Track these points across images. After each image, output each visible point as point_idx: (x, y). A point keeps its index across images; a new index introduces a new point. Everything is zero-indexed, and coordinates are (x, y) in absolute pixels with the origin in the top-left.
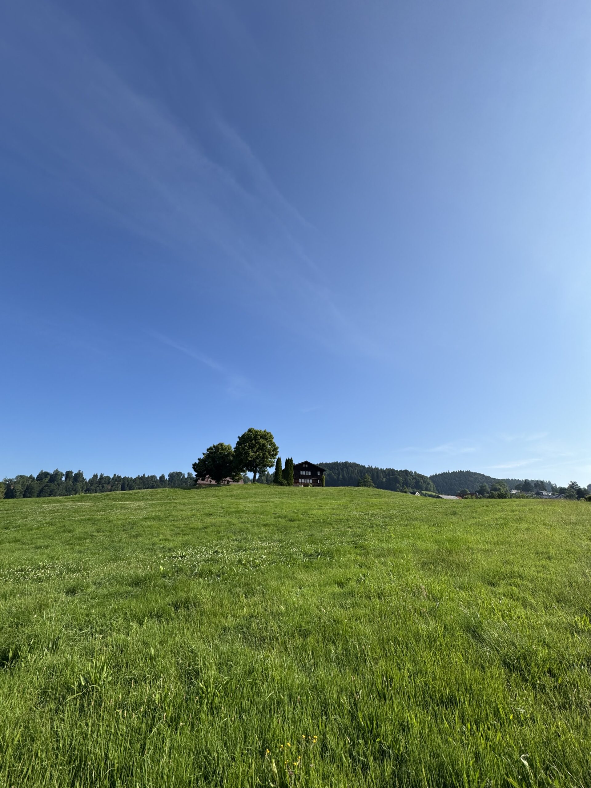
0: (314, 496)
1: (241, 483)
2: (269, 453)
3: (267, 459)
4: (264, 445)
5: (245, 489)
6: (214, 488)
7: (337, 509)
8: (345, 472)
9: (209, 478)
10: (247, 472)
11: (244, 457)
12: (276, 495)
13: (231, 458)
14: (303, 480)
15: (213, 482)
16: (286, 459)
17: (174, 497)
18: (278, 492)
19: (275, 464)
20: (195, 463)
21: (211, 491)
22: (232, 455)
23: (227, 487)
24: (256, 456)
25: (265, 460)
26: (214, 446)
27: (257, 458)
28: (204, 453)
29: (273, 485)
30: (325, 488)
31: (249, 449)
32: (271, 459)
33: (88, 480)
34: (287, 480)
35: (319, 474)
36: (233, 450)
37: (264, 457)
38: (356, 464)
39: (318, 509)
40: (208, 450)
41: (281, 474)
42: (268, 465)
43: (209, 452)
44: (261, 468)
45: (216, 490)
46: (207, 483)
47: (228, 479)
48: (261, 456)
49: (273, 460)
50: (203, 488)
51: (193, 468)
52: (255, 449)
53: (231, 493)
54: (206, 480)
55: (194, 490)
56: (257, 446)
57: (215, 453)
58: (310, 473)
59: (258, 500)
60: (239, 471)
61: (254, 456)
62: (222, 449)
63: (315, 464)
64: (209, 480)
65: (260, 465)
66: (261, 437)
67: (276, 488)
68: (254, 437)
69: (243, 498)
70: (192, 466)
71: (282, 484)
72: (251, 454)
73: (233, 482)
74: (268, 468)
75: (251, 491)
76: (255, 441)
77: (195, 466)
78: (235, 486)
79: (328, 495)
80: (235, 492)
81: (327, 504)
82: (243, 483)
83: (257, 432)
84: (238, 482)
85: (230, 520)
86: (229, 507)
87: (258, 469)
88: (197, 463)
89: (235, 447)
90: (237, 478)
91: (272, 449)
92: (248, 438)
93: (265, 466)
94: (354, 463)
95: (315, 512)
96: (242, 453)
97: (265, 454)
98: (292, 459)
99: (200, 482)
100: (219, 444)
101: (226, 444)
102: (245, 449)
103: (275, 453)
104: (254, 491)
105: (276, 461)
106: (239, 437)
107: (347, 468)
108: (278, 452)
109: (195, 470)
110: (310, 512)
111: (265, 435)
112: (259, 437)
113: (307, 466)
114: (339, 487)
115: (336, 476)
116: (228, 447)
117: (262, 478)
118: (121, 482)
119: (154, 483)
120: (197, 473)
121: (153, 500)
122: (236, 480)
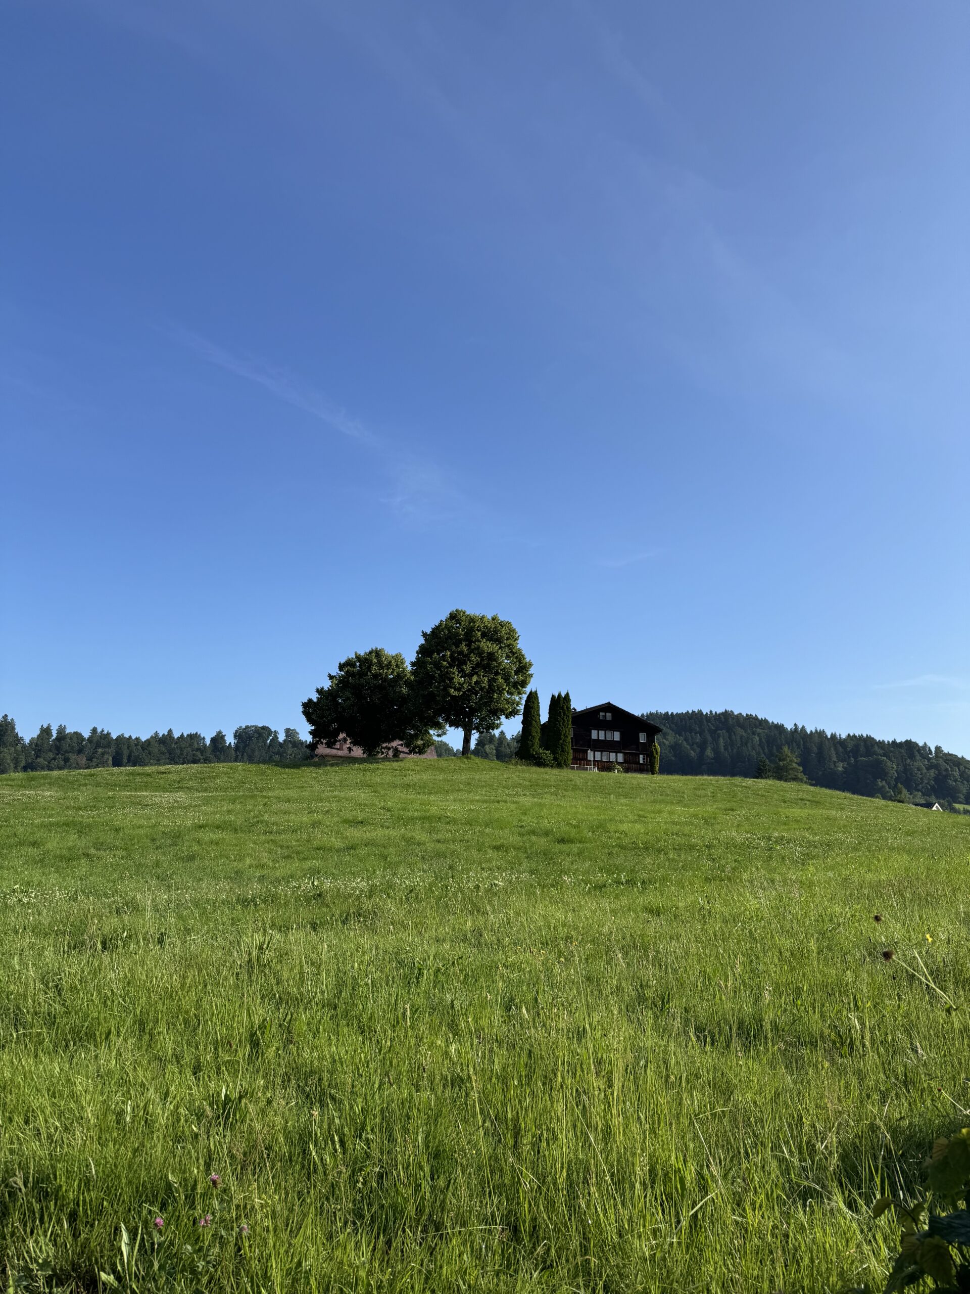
0: (626, 796)
1: (430, 756)
2: (507, 678)
3: (501, 693)
4: (491, 656)
5: (442, 770)
6: (361, 766)
8: (721, 740)
9: (345, 740)
10: (447, 727)
11: (438, 687)
12: (525, 787)
13: (405, 690)
14: (598, 754)
15: (358, 752)
16: (553, 696)
17: (259, 786)
18: (530, 781)
19: (521, 708)
20: (310, 700)
21: (354, 774)
22: (408, 683)
23: (395, 765)
24: (470, 684)
25: (495, 696)
26: (358, 657)
27: (472, 691)
28: (333, 674)
29: (516, 764)
30: (658, 778)
31: (451, 666)
32: (512, 694)
33: (27, 741)
34: (554, 752)
35: (642, 738)
36: (410, 668)
37: (491, 690)
38: (756, 718)
40: (341, 667)
41: (537, 734)
42: (503, 711)
43: (347, 672)
44: (483, 720)
45: (365, 770)
46: (340, 753)
47: (395, 744)
48: (485, 684)
49: (517, 698)
50: (332, 765)
51: (304, 713)
52: (468, 668)
53: (407, 780)
54: (338, 745)
55: (308, 769)
56: (475, 659)
57: (362, 674)
58: (617, 736)
60: (426, 725)
61: (465, 686)
62: (380, 664)
63: (635, 713)
64: (345, 747)
65: (479, 709)
66: (484, 635)
67: (523, 771)
68: (466, 634)
69: (436, 793)
70: (301, 709)
71: (539, 762)
72: (458, 679)
73: (410, 752)
74: (503, 718)
75: (456, 777)
76: (469, 645)
77: (309, 709)
78: (415, 763)
79: (667, 795)
80: (414, 778)
82: (436, 757)
83: (472, 620)
84: (421, 752)
87: (476, 721)
88: (315, 700)
89: (414, 660)
90: (420, 742)
91: (514, 668)
92: (448, 637)
93: (496, 712)
94: (749, 717)
96: (433, 677)
97: (494, 680)
98: (567, 695)
99: (322, 750)
100: (371, 653)
101: (390, 651)
102: (442, 666)
103: (521, 678)
104: (465, 776)
105: (523, 702)
106: (424, 635)
107: (730, 730)
108: (531, 676)
109: (310, 720)
111: (496, 631)
112: (479, 634)
113: (609, 716)
114: (697, 778)
115: (694, 750)
116: (396, 661)
117: (487, 746)
118: (112, 750)
119: (198, 753)
120: (313, 728)
121: (206, 790)
122: (416, 747)
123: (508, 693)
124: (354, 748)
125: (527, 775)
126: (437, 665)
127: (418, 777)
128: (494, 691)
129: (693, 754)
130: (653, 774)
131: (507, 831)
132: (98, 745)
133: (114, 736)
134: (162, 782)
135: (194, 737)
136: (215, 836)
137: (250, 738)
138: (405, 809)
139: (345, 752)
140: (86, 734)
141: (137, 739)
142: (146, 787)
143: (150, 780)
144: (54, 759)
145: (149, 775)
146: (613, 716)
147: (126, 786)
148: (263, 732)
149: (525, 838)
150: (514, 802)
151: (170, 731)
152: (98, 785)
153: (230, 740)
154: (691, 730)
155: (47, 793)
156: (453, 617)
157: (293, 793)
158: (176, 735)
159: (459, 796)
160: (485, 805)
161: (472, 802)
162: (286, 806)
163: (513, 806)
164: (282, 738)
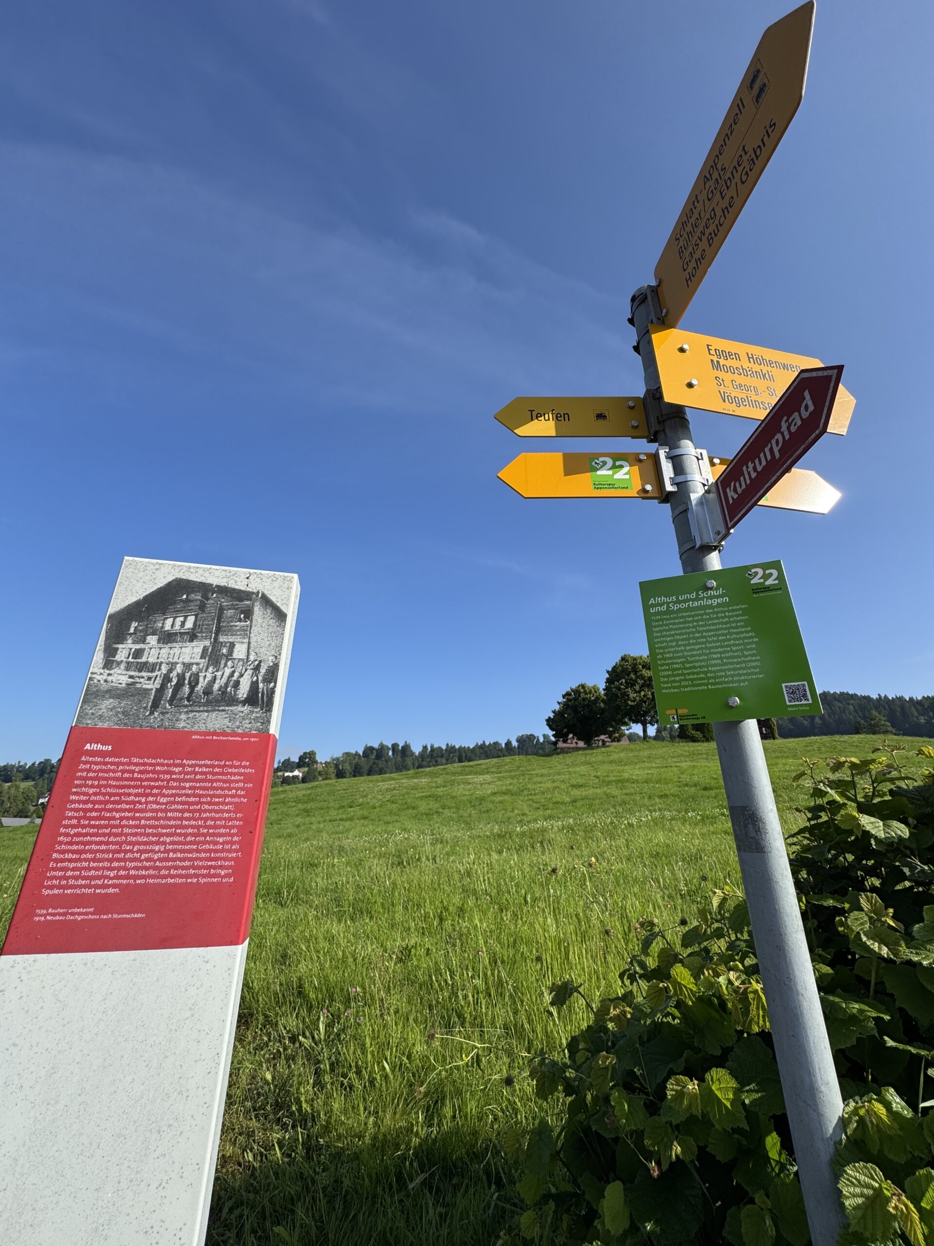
1: (625, 742)
4: (650, 679)
5: (632, 750)
6: (584, 752)
9: (573, 738)
10: (631, 724)
11: (621, 701)
12: (686, 756)
15: (581, 744)
17: (528, 768)
18: (689, 752)
20: (549, 718)
21: (580, 757)
22: (603, 701)
23: (603, 749)
24: (640, 697)
26: (572, 690)
27: (642, 701)
28: (560, 701)
29: (679, 742)
30: (778, 741)
31: (627, 688)
33: (417, 754)
34: (702, 732)
36: (603, 692)
37: (653, 699)
40: (564, 697)
43: (567, 699)
44: (653, 717)
45: (586, 754)
46: (572, 746)
47: (602, 737)
48: (650, 696)
50: (568, 753)
51: (548, 725)
52: (637, 688)
53: (611, 758)
54: (569, 741)
55: (554, 757)
56: (640, 682)
57: (575, 699)
59: (654, 765)
60: (618, 724)
61: (638, 698)
62: (585, 693)
64: (573, 742)
65: (649, 712)
66: (644, 667)
67: (684, 746)
68: (633, 668)
69: (628, 765)
70: (545, 723)
71: (694, 740)
72: (632, 695)
73: (612, 741)
75: (641, 753)
76: (636, 674)
77: (550, 723)
78: (616, 748)
79: (785, 752)
80: (615, 757)
82: (628, 742)
83: (635, 659)
84: (619, 741)
87: (649, 719)
88: (552, 717)
89: (604, 687)
92: (622, 671)
96: (617, 696)
99: (561, 744)
100: (579, 686)
101: (590, 684)
102: (621, 689)
104: (646, 753)
106: (608, 672)
109: (551, 728)
112: (641, 667)
116: (594, 689)
118: (457, 754)
119: (499, 752)
120: (554, 732)
121: (500, 773)
122: (615, 738)
124: (579, 742)
125: (687, 749)
126: (619, 689)
127: (618, 755)
130: (774, 739)
132: (450, 753)
133: (457, 747)
134: (478, 769)
135: (496, 744)
136: (501, 799)
137: (525, 741)
138: (607, 776)
139: (574, 745)
140: (444, 747)
141: (469, 747)
142: (470, 773)
143: (472, 769)
144: (431, 761)
145: (472, 766)
147: (461, 774)
148: (531, 737)
151: (484, 742)
152: (448, 774)
153: (515, 744)
155: (423, 780)
156: (623, 659)
157: (545, 771)
158: (487, 743)
159: (642, 765)
161: (650, 768)
162: (539, 779)
163: (676, 769)
164: (541, 740)
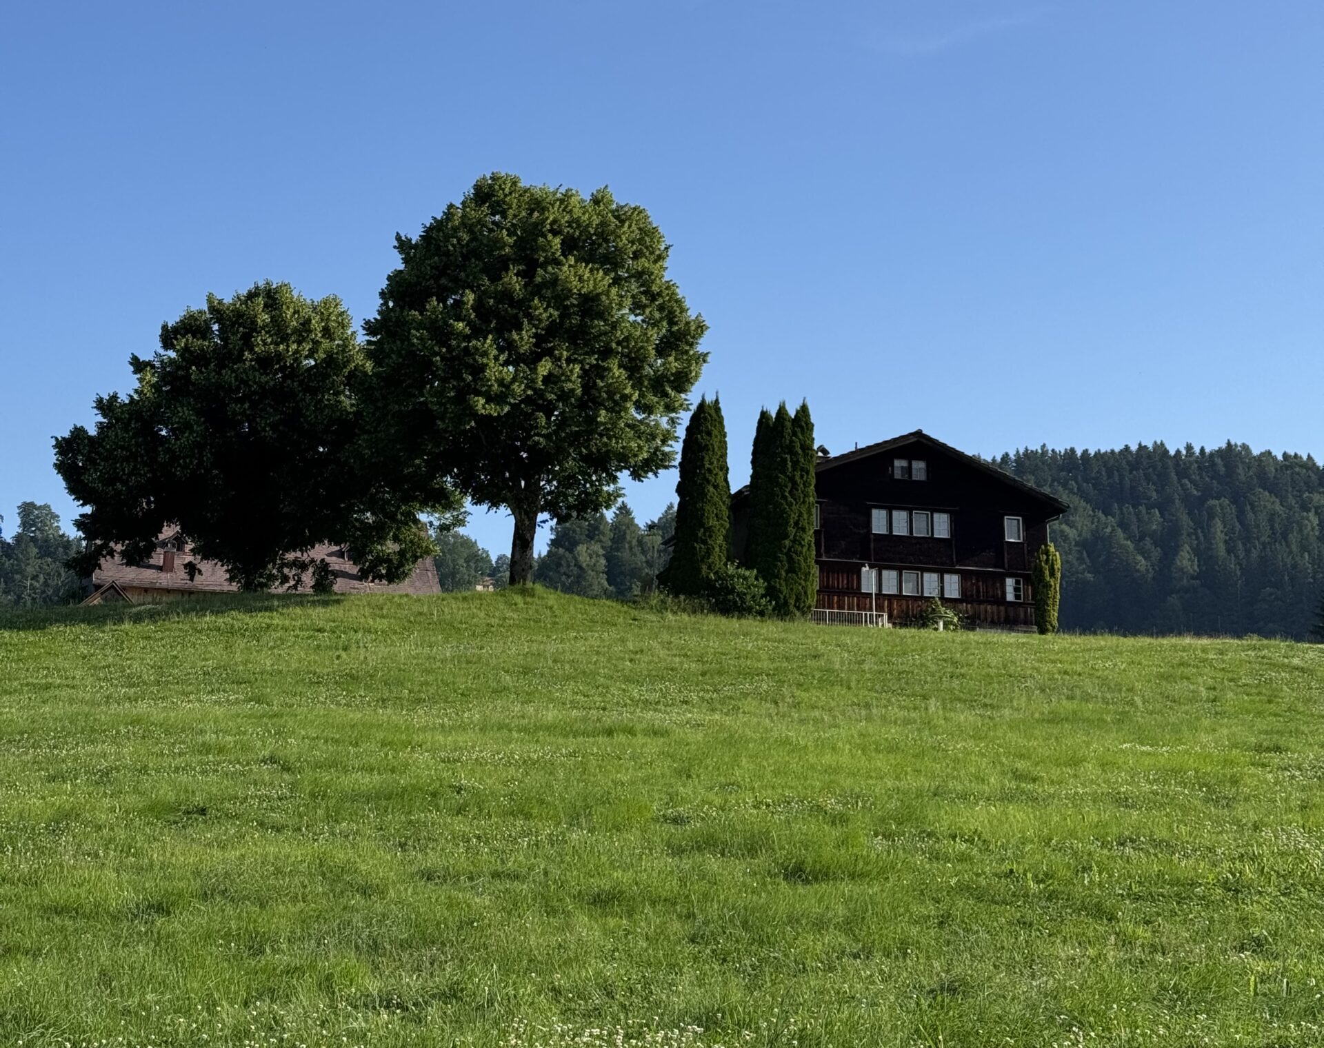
0: (970, 703)
1: (420, 586)
2: (633, 365)
3: (617, 408)
4: (591, 305)
5: (450, 628)
6: (221, 621)
7: (1155, 802)
8: (1218, 525)
9: (178, 542)
10: (467, 502)
11: (440, 393)
13: (348, 401)
14: (890, 577)
15: (214, 575)
16: (764, 415)
18: (700, 660)
19: (676, 448)
20: (78, 432)
21: (199, 643)
22: (356, 380)
23: (319, 614)
24: (531, 384)
25: (603, 416)
26: (216, 310)
27: (537, 402)
28: (144, 357)
29: (662, 608)
30: (1060, 643)
31: (478, 332)
32: (648, 409)
34: (767, 573)
35: (1013, 530)
36: (361, 339)
37: (589, 400)
39: (1007, 798)
40: (168, 337)
41: (719, 523)
42: (623, 460)
43: (185, 352)
44: (568, 481)
45: (232, 631)
46: (164, 579)
47: (321, 551)
48: (574, 384)
49: (664, 422)
50: (137, 619)
51: (60, 467)
52: (525, 338)
54: (158, 558)
55: (69, 631)
56: (544, 312)
57: (225, 357)
58: (941, 526)
59: (551, 715)
60: (407, 499)
61: (518, 388)
62: (279, 330)
63: (987, 457)
64: (180, 562)
65: (558, 454)
66: (570, 245)
68: (521, 244)
69: (433, 700)
70: (52, 457)
71: (726, 605)
72: (498, 370)
73: (362, 576)
74: (624, 477)
75: (493, 649)
76: (528, 275)
77: (77, 456)
78: (378, 609)
79: (1087, 698)
81: (1075, 762)
82: (437, 590)
83: (537, 204)
84: (394, 574)
85: (341, 856)
86: (332, 764)
87: (548, 486)
88: (93, 431)
89: (373, 315)
90: (391, 547)
91: (655, 336)
92: (471, 253)
93: (605, 463)
94: (1291, 462)
95: (978, 817)
96: (428, 364)
97: (600, 371)
98: (804, 410)
99: (112, 570)
100: (252, 296)
102: (452, 333)
103: (675, 365)
104: (514, 648)
105: (681, 432)
106: (403, 245)
107: (1239, 498)
108: (703, 358)
109: (78, 488)
110: (942, 818)
111: (603, 234)
112: (557, 242)
113: (919, 467)
114: (1166, 642)
115: (1146, 555)
116: (325, 318)
117: (581, 548)
120: (88, 509)
122: (380, 560)
123: (639, 406)
124: (206, 566)
125: (693, 641)
126: (441, 333)
127: (383, 650)
128: (598, 404)
129: (1142, 564)
130: (1043, 631)
131: (632, 837)
139: (178, 578)
146: (929, 470)
149: (686, 864)
150: (655, 732)
154: (1136, 499)
156: (484, 194)
159: (497, 710)
160: (572, 744)
161: (532, 731)
163: (652, 746)
